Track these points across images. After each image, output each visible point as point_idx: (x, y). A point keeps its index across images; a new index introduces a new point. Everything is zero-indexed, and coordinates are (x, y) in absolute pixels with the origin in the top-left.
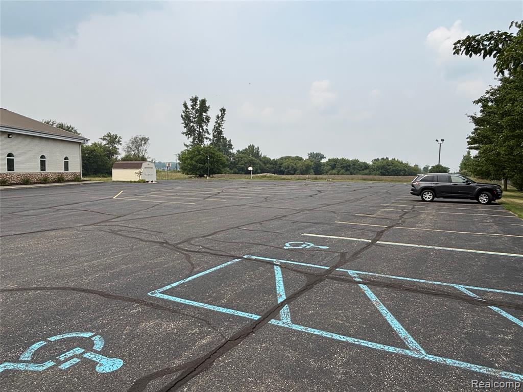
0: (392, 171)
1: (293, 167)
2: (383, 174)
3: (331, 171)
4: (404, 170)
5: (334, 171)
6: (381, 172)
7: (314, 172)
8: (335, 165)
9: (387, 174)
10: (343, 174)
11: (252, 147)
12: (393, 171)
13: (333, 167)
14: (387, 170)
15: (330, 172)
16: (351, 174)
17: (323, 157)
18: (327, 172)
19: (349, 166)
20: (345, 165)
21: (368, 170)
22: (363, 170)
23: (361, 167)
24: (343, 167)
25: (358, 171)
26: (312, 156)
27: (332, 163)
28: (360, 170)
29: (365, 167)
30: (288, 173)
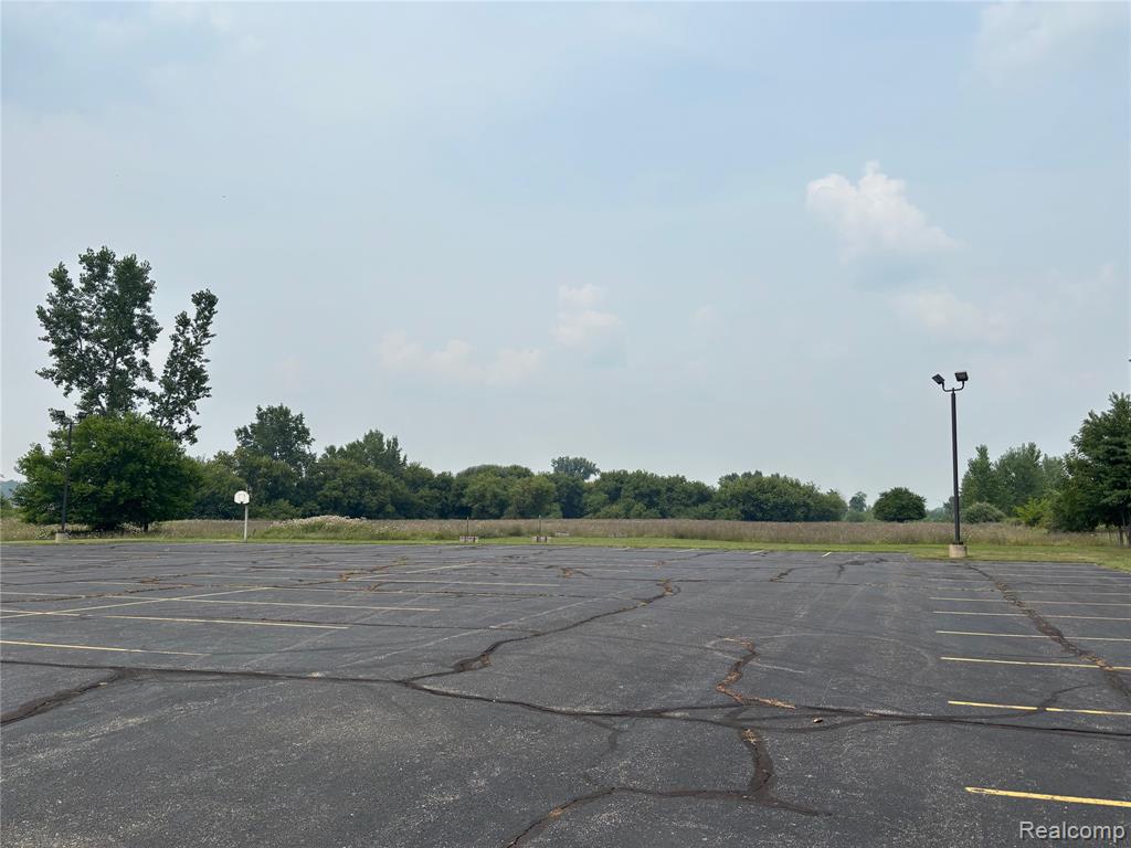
0: (773, 508)
1: (495, 495)
2: (749, 517)
3: (606, 509)
4: (806, 505)
5: (615, 508)
6: (743, 511)
7: (562, 509)
8: (618, 490)
9: (759, 515)
10: (639, 516)
11: (374, 438)
12: (776, 506)
13: (614, 497)
14: (759, 505)
15: (604, 510)
16: (664, 515)
17: (590, 470)
18: (596, 511)
19: (658, 493)
20: (644, 490)
21: (708, 505)
22: (695, 504)
23: (690, 497)
24: (639, 497)
25: (682, 507)
26: (562, 464)
27: (612, 484)
28: (687, 506)
29: (700, 495)
30: (483, 514)
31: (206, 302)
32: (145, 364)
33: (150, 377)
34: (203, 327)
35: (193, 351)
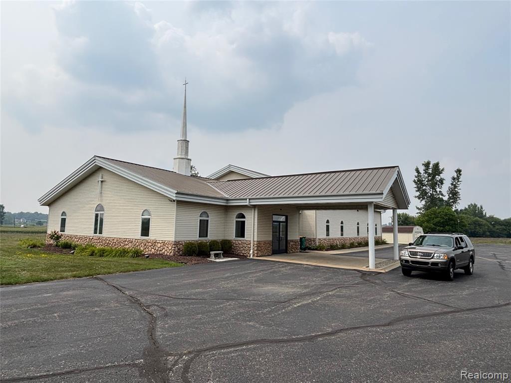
31: (459, 171)
32: (441, 192)
34: (458, 179)
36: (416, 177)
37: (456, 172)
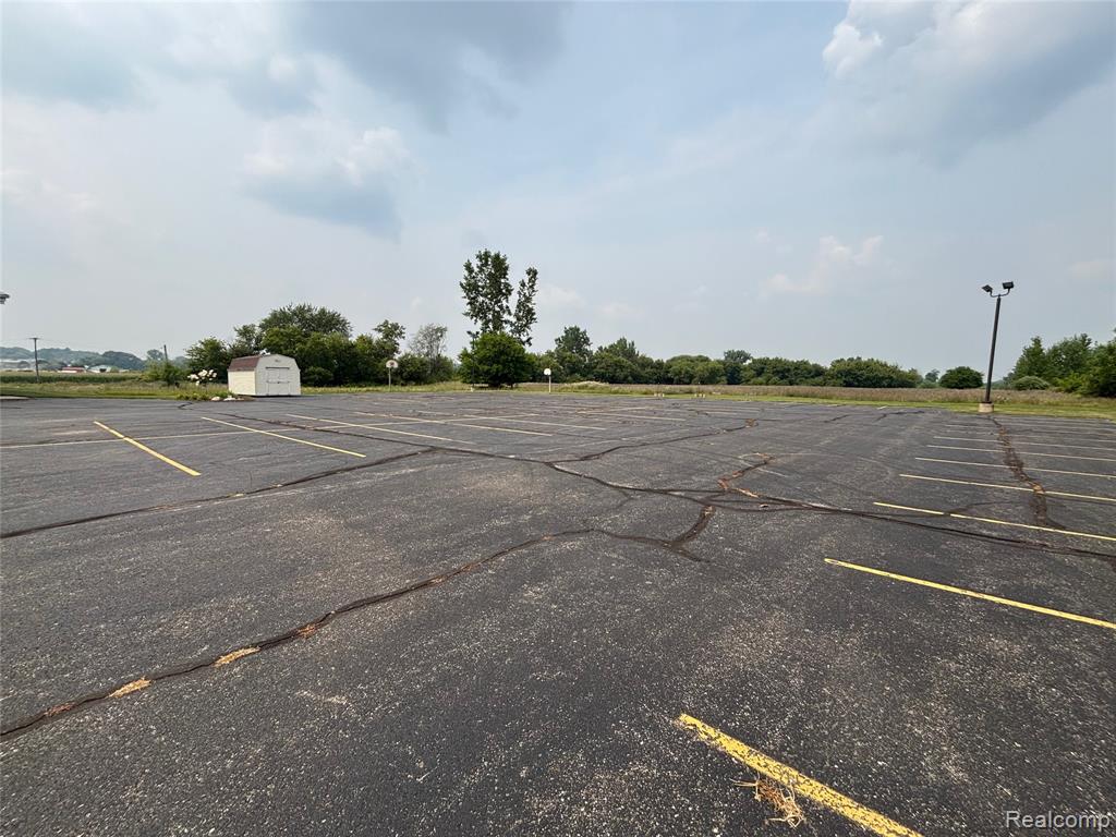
0: (865, 380)
1: (687, 372)
2: (848, 385)
3: (754, 379)
4: (890, 378)
5: (760, 379)
6: (844, 381)
7: (727, 380)
8: (763, 369)
9: (856, 383)
10: (775, 384)
11: (622, 342)
12: (868, 379)
13: (760, 373)
14: (856, 377)
15: (752, 380)
16: (790, 383)
17: (747, 357)
18: (748, 381)
19: (789, 370)
20: (780, 369)
21: (821, 378)
22: (813, 377)
23: (810, 373)
24: (776, 372)
25: (804, 379)
26: (730, 355)
27: (758, 366)
28: (807, 378)
29: (818, 372)
30: (680, 382)
31: (533, 273)
32: (507, 307)
33: (510, 313)
34: (532, 287)
35: (528, 299)
36: (466, 279)
37: (529, 273)
